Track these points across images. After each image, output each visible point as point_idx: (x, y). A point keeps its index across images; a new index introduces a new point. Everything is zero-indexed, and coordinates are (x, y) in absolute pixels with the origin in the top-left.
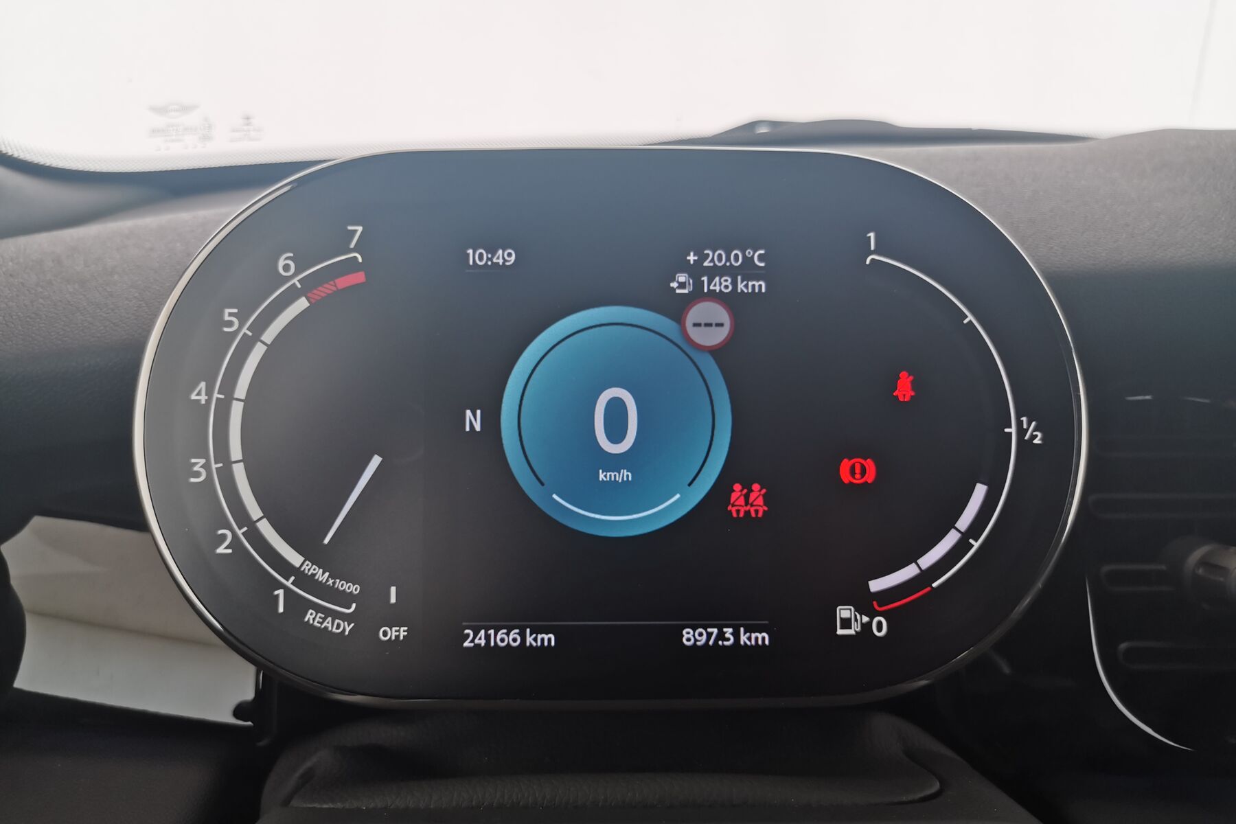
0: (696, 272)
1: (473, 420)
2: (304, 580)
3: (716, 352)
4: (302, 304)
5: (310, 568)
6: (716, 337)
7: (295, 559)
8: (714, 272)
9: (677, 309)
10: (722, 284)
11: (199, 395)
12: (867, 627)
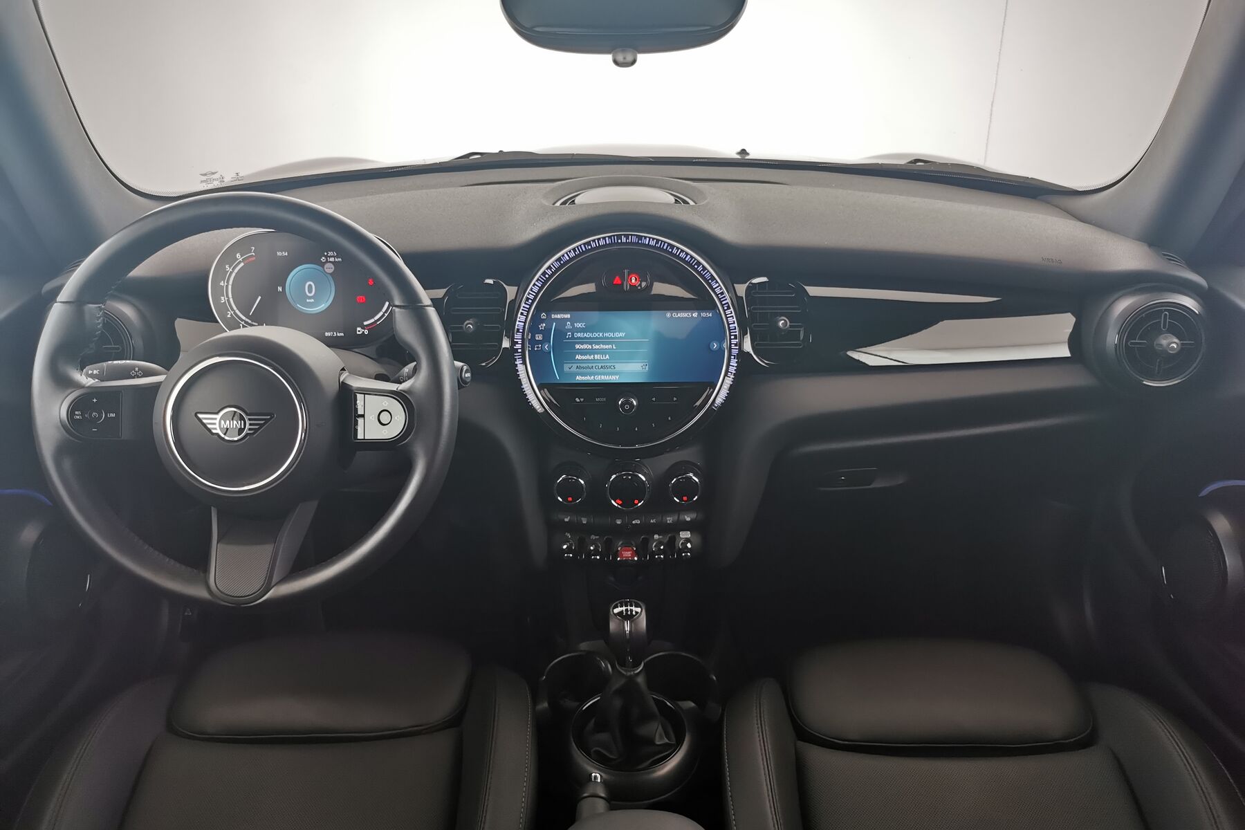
0: (326, 257)
1: (280, 289)
2: (246, 322)
3: (331, 274)
4: (242, 264)
5: (247, 320)
6: (331, 271)
7: (244, 318)
8: (330, 257)
9: (322, 265)
10: (332, 259)
11: (222, 284)
12: (363, 332)
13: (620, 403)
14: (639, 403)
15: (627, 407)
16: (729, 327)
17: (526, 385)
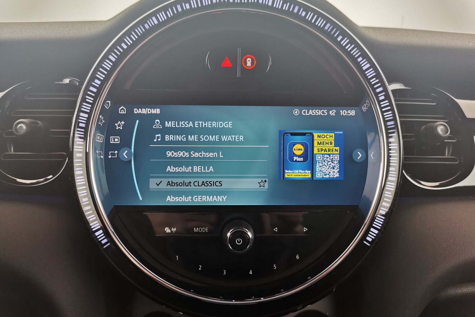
13: (229, 234)
14: (255, 234)
15: (239, 241)
16: (386, 126)
17: (89, 208)
